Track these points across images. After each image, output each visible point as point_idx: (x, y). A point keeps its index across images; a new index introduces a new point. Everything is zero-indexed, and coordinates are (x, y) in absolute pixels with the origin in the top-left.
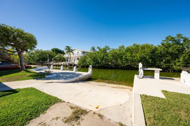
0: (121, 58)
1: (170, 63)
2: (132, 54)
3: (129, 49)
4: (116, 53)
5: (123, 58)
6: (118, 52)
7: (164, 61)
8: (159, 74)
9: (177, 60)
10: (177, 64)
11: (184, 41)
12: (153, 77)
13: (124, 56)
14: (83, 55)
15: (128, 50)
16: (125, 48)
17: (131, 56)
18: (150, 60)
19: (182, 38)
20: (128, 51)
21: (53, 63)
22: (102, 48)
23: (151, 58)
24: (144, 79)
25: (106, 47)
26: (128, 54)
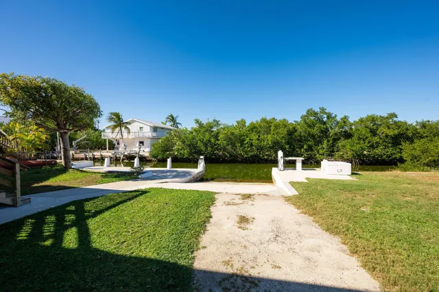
0: (242, 142)
1: (312, 150)
2: (259, 136)
3: (255, 128)
4: (232, 134)
5: (245, 142)
6: (237, 132)
7: (305, 147)
8: (301, 164)
9: (320, 147)
10: (321, 152)
11: (328, 118)
12: (294, 168)
13: (247, 140)
14: (154, 134)
15: (253, 128)
16: (247, 124)
17: (258, 140)
18: (287, 146)
19: (326, 113)
20: (253, 131)
21: (76, 153)
22: (204, 122)
23: (288, 143)
24: (286, 171)
25: (214, 121)
26: (254, 137)
